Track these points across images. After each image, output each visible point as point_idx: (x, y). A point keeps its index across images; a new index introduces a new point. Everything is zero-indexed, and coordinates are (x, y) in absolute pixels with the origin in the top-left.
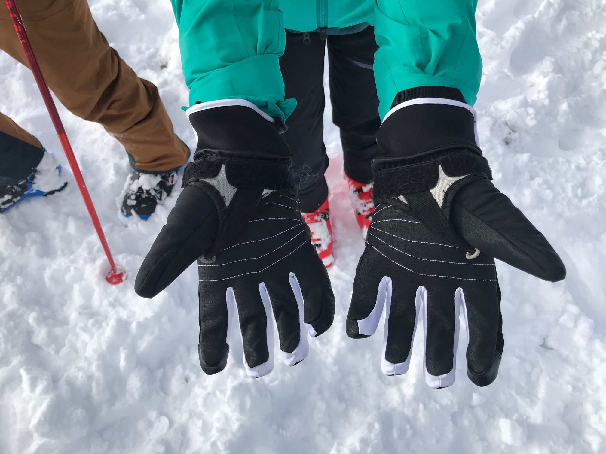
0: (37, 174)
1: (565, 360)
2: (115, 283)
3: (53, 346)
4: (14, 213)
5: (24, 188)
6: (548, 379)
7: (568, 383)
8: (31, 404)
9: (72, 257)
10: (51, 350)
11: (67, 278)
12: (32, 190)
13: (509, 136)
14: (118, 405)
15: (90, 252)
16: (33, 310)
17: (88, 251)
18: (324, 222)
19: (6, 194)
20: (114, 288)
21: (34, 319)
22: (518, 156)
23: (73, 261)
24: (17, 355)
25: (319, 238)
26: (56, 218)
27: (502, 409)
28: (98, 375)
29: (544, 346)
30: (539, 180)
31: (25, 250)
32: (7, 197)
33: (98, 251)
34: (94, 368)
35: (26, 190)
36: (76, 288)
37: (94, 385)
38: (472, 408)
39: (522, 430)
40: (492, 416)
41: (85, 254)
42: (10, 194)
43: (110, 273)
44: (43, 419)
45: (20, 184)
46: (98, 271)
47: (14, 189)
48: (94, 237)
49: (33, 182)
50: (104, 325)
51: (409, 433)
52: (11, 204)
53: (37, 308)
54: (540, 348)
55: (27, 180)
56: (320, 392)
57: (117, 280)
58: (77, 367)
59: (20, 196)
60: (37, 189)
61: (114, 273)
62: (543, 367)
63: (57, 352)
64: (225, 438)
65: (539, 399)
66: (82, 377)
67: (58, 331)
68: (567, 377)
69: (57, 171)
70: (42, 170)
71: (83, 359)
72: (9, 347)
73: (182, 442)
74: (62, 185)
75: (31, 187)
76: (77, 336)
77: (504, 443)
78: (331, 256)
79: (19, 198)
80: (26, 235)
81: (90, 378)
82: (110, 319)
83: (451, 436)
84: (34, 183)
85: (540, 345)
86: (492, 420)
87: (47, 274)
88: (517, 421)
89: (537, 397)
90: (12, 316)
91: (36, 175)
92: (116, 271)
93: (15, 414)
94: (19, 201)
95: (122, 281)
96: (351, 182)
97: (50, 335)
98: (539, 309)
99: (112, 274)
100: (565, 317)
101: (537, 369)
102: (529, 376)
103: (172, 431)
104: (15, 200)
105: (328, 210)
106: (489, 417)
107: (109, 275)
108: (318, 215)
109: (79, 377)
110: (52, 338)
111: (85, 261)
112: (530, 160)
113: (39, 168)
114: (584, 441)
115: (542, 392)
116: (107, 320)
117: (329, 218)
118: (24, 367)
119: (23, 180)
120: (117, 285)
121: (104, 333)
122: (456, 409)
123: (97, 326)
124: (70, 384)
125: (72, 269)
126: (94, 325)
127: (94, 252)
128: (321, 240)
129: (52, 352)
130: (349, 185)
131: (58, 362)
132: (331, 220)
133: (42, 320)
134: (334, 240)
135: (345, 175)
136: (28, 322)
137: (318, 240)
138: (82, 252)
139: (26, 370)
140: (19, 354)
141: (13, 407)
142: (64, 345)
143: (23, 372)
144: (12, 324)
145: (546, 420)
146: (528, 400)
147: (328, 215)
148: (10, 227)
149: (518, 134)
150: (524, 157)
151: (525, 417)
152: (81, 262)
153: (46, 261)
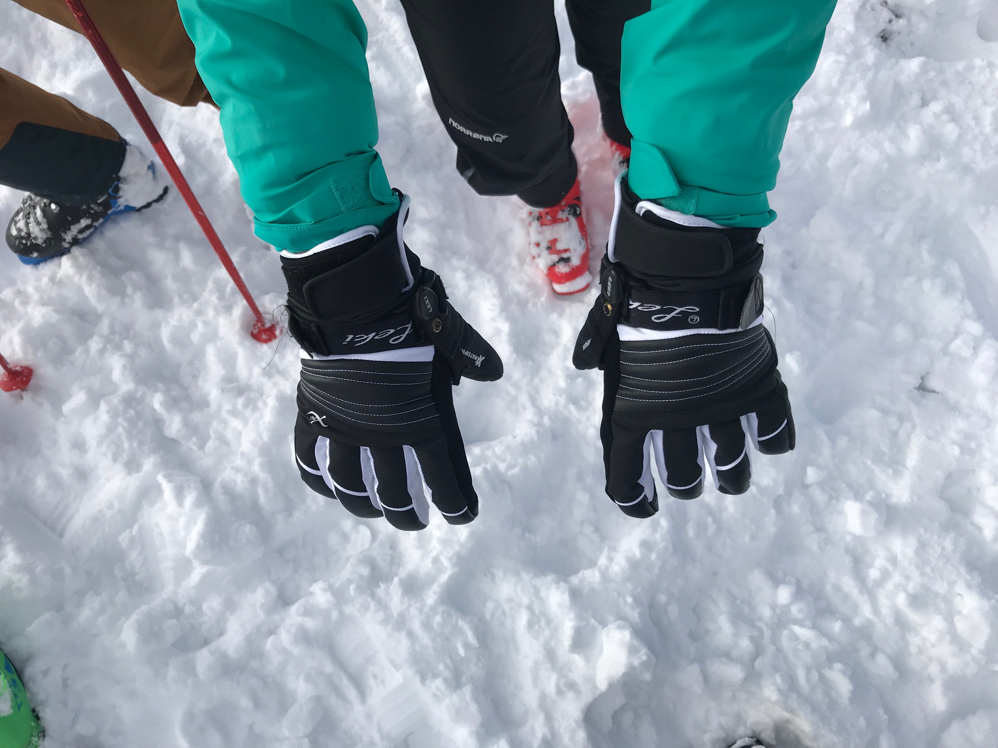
0: (121, 182)
1: (953, 408)
2: (266, 341)
3: (194, 439)
4: (99, 243)
5: (107, 205)
6: (923, 438)
7: (954, 443)
8: (182, 521)
9: (195, 306)
10: (192, 444)
11: (195, 337)
12: (119, 206)
13: (889, 26)
14: (298, 515)
15: (221, 297)
16: (156, 391)
17: (217, 294)
18: (573, 221)
19: (82, 217)
20: (265, 348)
21: (161, 404)
22: (903, 63)
23: (199, 313)
24: (149, 456)
25: (566, 247)
26: (161, 246)
27: (850, 486)
28: (263, 476)
29: (922, 388)
30: (935, 107)
31: (127, 300)
32: (84, 222)
33: (233, 294)
34: (256, 467)
35: (111, 208)
36: (211, 353)
37: (260, 491)
38: (805, 487)
39: (877, 516)
40: (834, 496)
41: (214, 299)
42: (88, 218)
43: (257, 327)
44: (202, 542)
45: (100, 201)
46: (237, 326)
47: (92, 209)
48: (222, 272)
49: (118, 196)
50: (260, 404)
51: (712, 529)
52: (92, 230)
53: (160, 385)
54: (916, 392)
55: (109, 194)
56: (580, 478)
57: (268, 335)
58: (233, 468)
59: (103, 218)
60: (125, 204)
61: (263, 326)
62: (917, 420)
63: (202, 447)
64: (450, 552)
65: (906, 468)
66: (243, 481)
67: (196, 417)
68: (953, 435)
69: (150, 172)
70: (128, 176)
71: (239, 457)
72: (135, 445)
73: (392, 558)
74: (161, 192)
75: (116, 203)
76: (225, 422)
77: (850, 533)
78: (587, 273)
79: (101, 220)
80: (123, 278)
81: (254, 481)
82: (269, 396)
83: (772, 530)
84: (120, 197)
85: (915, 388)
86: (834, 502)
87: (165, 334)
88: (870, 503)
89: (904, 466)
90: (130, 400)
91: (121, 185)
92: (264, 323)
93: (161, 534)
94: (102, 224)
95: (275, 337)
96: (614, 147)
97: (186, 423)
98: (917, 330)
99: (259, 327)
100: (958, 342)
101: (908, 426)
102: (895, 434)
103: (376, 544)
104: (96, 224)
105: (578, 199)
106: (831, 498)
107: (255, 329)
108: (563, 211)
109: (239, 482)
110: (191, 428)
111: (217, 312)
112: (924, 70)
113: (123, 173)
114: (973, 524)
115: (912, 458)
116: (264, 397)
117: (580, 213)
118: (161, 473)
119: (103, 196)
120: (270, 344)
121: (262, 417)
122: (781, 491)
123: (251, 407)
124: (228, 491)
125: (200, 325)
126: (245, 406)
127: (227, 296)
128: (570, 252)
129: (195, 448)
130: (612, 151)
131: (205, 461)
132: (584, 215)
133: (172, 403)
134: (590, 247)
135: (604, 134)
136: (153, 407)
137: (566, 251)
138: (210, 297)
139: (165, 476)
140: (151, 455)
141: (157, 525)
142: (209, 437)
143: (160, 478)
144: (132, 412)
145: (915, 498)
146: (891, 471)
147: (580, 208)
148: (99, 268)
149: (906, 22)
150: (914, 65)
151: (884, 495)
152: (211, 313)
153: (159, 314)
